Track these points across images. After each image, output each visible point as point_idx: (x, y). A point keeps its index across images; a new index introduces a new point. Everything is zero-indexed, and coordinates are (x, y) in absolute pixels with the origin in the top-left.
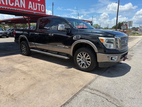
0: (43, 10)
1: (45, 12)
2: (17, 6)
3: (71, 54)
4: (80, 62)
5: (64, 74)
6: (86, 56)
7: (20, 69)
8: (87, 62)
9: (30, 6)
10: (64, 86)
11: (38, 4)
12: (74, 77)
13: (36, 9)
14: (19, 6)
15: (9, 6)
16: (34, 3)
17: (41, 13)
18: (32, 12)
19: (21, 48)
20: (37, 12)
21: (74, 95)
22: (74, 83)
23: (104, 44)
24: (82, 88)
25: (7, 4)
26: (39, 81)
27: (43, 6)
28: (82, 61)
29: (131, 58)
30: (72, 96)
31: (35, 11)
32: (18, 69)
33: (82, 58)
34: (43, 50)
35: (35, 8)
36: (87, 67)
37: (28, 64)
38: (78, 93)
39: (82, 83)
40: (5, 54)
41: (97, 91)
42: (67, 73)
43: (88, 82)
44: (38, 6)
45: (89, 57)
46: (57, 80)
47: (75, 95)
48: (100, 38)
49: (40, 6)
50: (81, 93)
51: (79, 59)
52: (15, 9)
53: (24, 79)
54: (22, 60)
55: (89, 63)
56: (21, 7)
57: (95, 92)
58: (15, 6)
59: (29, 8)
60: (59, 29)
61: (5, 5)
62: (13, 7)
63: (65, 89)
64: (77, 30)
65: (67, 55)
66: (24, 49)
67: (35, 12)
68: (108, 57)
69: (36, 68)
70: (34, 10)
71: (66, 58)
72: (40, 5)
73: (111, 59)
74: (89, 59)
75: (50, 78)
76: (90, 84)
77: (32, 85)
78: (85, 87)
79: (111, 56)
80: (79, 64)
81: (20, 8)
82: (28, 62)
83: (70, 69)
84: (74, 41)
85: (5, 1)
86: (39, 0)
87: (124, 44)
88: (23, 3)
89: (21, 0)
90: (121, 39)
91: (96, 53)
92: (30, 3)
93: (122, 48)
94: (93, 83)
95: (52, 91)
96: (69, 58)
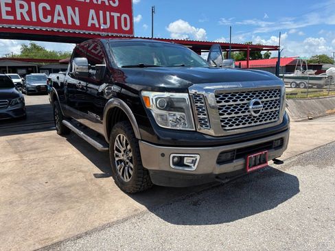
0: (126, 26)
1: (131, 31)
2: (60, 21)
5: (64, 192)
9: (93, 19)
11: (112, 14)
12: (74, 205)
13: (107, 26)
14: (64, 22)
15: (39, 23)
16: (101, 12)
17: (121, 35)
18: (97, 33)
20: (110, 34)
22: (44, 226)
25: (35, 19)
27: (125, 19)
31: (104, 30)
35: (105, 23)
39: (62, 232)
42: (73, 192)
43: (84, 230)
44: (112, 18)
45: (130, 151)
49: (119, 18)
51: (118, 153)
52: (55, 30)
54: (37, 144)
56: (70, 23)
58: (55, 21)
59: (89, 25)
61: (31, 23)
62: (51, 24)
67: (103, 33)
69: (31, 167)
70: (102, 28)
72: (119, 15)
74: (131, 155)
76: (79, 238)
79: (173, 153)
80: (118, 168)
81: (67, 26)
84: (105, 101)
85: (29, 13)
86: (116, 4)
87: (240, 114)
88: (74, 15)
89: (69, 9)
90: (216, 96)
91: (138, 140)
92: (92, 12)
93: (228, 128)
94: (95, 236)
96: (107, 149)
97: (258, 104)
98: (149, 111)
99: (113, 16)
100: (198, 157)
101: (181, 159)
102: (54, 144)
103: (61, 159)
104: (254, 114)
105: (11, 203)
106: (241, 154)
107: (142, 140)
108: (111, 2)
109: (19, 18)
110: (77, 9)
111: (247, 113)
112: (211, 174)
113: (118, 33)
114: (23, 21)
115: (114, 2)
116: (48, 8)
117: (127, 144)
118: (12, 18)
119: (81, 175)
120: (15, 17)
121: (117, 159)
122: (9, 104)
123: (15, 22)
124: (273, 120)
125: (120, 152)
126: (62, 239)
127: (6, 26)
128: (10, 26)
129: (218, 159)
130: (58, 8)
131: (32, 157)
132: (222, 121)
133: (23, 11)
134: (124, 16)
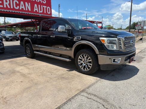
0: (49, 12)
1: (51, 14)
2: (22, 9)
3: (72, 56)
4: (82, 64)
5: (63, 77)
6: (87, 58)
7: (21, 71)
8: (89, 64)
9: (36, 8)
10: (60, 90)
11: (44, 6)
12: (73, 80)
13: (42, 12)
14: (24, 9)
15: (14, 9)
16: (39, 6)
17: (47, 15)
18: (38, 14)
19: (26, 51)
20: (43, 15)
21: (68, 99)
22: (71, 86)
23: (105, 45)
24: (79, 92)
25: (12, 7)
26: (36, 84)
27: (49, 9)
28: (83, 64)
29: (141, 61)
30: (66, 101)
31: (40, 13)
32: (18, 72)
33: (83, 60)
34: (46, 52)
35: (41, 10)
36: (88, 70)
37: (30, 66)
38: (73, 98)
39: (80, 87)
40: (11, 56)
41: (95, 95)
42: (67, 76)
43: (87, 86)
44: (43, 8)
45: (90, 59)
46: (55, 83)
47: (70, 100)
48: (101, 38)
49: (46, 8)
50: (76, 97)
51: (80, 61)
52: (21, 12)
53: (21, 82)
54: (26, 62)
55: (90, 66)
56: (27, 10)
57: (92, 97)
58: (21, 9)
59: (34, 11)
60: (59, 31)
61: (10, 9)
62: (19, 10)
63: (60, 93)
64: (78, 31)
65: (69, 57)
66: (28, 52)
68: (110, 59)
69: (37, 70)
71: (68, 60)
72: (46, 7)
73: (113, 62)
74: (90, 61)
75: (48, 81)
76: (88, 88)
77: (27, 88)
78: (83, 91)
79: (113, 58)
80: (81, 67)
81: (25, 11)
82: (31, 64)
83: (71, 72)
84: (75, 42)
85: (10, 4)
86: (45, 3)
87: (129, 45)
88: (28, 6)
89: (26, 3)
90: (125, 39)
92: (36, 5)
93: (127, 49)
94: (92, 87)
95: (46, 95)
96: (70, 60)
97: (132, 41)
100: (120, 59)
103: (45, 66)
104: (132, 45)
107: (100, 54)
108: (43, 1)
109: (5, 6)
110: (29, 4)
113: (46, 14)
114: (7, 8)
115: (44, 1)
116: (18, 3)
118: (2, 6)
119: (62, 71)
123: (3, 8)
128: (1, 10)
129: (125, 59)
130: (22, 3)
133: (7, 3)
134: (48, 7)
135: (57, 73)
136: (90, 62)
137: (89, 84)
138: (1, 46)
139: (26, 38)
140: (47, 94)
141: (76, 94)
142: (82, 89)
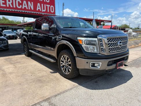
0: (52, 11)
1: (54, 13)
2: (25, 8)
3: (56, 57)
4: (63, 66)
8: (69, 67)
9: (39, 7)
11: (47, 5)
13: (45, 10)
14: (27, 8)
15: (16, 8)
16: (42, 5)
18: (40, 13)
19: (24, 49)
20: (46, 14)
22: (39, 92)
23: (83, 46)
25: (14, 7)
27: (52, 7)
35: (44, 9)
39: (48, 94)
42: (45, 79)
43: (57, 93)
44: (47, 7)
45: (69, 62)
46: (26, 86)
49: (50, 7)
51: (62, 63)
52: (23, 11)
55: (70, 69)
56: (29, 9)
58: (23, 8)
59: (37, 10)
61: (13, 8)
62: (21, 9)
63: (20, 100)
66: (26, 50)
67: (43, 13)
68: (87, 63)
69: (21, 70)
70: (42, 11)
71: (52, 61)
72: (49, 6)
73: (92, 66)
76: (56, 96)
80: (62, 69)
81: (28, 10)
84: (57, 42)
85: (12, 4)
86: (48, 2)
87: (115, 47)
88: (31, 5)
89: (29, 3)
90: (108, 40)
91: (75, 57)
92: (39, 4)
93: (111, 52)
94: (62, 95)
95: (4, 101)
96: (55, 61)
97: (120, 43)
98: (81, 45)
99: (47, 6)
100: (101, 63)
101: (94, 64)
102: (27, 60)
103: (33, 66)
104: (120, 47)
105: (20, 84)
106: (115, 62)
107: (77, 57)
109: (8, 6)
110: (32, 3)
111: (117, 46)
112: (105, 70)
113: (49, 13)
114: (10, 7)
116: (20, 2)
117: (68, 59)
118: (5, 6)
119: (45, 72)
120: (6, 5)
121: (61, 65)
122: (2, 43)
123: (6, 7)
124: (125, 49)
125: (64, 62)
126: (49, 97)
127: (2, 9)
128: (4, 9)
129: (108, 64)
130: (25, 2)
131: (20, 65)
132: (109, 49)
133: (9, 3)
134: (52, 6)
135: (38, 74)
136: (70, 65)
137: (61, 91)
138: (5, 43)
139: (24, 36)
140: (6, 99)
141: (37, 102)
142: (47, 97)
